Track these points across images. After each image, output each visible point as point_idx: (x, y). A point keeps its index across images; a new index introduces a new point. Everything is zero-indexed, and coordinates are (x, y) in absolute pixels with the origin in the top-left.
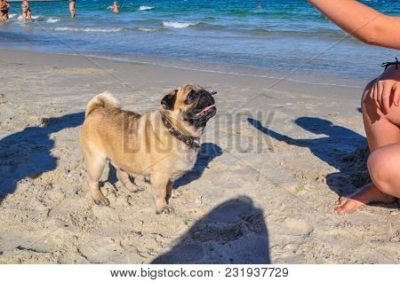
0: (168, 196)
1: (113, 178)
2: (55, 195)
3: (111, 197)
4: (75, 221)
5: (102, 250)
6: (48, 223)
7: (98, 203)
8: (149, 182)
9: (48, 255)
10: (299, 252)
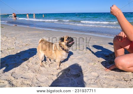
0: (60, 65)
1: (45, 60)
2: (30, 64)
3: (45, 65)
4: (36, 71)
5: (43, 79)
6: (29, 71)
7: (42, 66)
8: (55, 61)
9: (29, 80)
10: (96, 82)
